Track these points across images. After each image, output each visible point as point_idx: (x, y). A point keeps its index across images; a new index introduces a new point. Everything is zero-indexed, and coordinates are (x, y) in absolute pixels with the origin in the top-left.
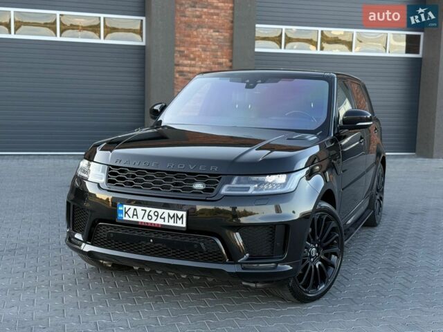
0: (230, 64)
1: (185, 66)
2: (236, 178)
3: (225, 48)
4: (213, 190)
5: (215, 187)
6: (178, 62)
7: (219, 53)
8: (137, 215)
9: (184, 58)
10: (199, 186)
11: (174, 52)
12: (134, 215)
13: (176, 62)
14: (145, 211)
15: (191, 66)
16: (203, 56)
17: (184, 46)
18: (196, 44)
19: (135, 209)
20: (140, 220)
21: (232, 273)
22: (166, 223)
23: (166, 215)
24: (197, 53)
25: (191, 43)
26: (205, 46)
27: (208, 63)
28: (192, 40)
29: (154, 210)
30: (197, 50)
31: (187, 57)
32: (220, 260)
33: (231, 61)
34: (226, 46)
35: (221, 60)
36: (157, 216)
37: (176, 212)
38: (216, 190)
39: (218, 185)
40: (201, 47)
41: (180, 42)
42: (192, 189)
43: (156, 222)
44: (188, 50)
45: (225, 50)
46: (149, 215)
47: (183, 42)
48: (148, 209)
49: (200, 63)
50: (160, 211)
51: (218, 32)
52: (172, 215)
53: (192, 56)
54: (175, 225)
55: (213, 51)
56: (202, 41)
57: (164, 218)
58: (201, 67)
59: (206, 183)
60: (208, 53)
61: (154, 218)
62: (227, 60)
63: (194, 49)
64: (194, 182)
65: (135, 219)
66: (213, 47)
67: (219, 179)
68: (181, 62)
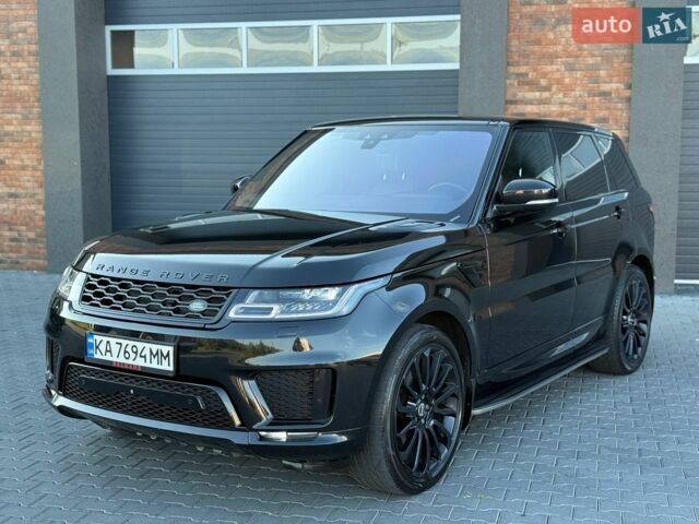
0: (627, 93)
1: (530, 102)
2: (255, 293)
3: (616, 60)
4: (217, 311)
5: (220, 307)
6: (515, 95)
7: (603, 73)
8: (110, 351)
9: (527, 87)
10: (197, 306)
11: (508, 76)
12: (107, 351)
13: (509, 97)
14: (121, 344)
15: (541, 102)
16: (567, 80)
17: (527, 64)
18: (552, 58)
19: (108, 342)
20: (114, 359)
21: (244, 446)
22: (148, 365)
23: (147, 352)
24: (555, 76)
25: (544, 56)
26: (571, 60)
27: (578, 93)
28: (545, 50)
29: (132, 343)
30: (555, 68)
31: (534, 85)
32: (227, 424)
33: (629, 87)
34: (617, 56)
35: (606, 87)
36: (136, 353)
37: (159, 347)
38: (221, 312)
39: (226, 304)
40: (563, 63)
41: (519, 56)
42: (188, 310)
43: (135, 363)
44: (535, 70)
45: (616, 65)
46: (125, 352)
47: (526, 56)
48: (124, 342)
49: (561, 95)
50: (140, 345)
52: (154, 353)
53: (543, 82)
54: (159, 367)
55: (589, 68)
56: (565, 50)
57: (145, 357)
58: (562, 104)
59: (209, 301)
60: (579, 74)
61: (133, 356)
62: (622, 86)
63: (549, 68)
64: (191, 299)
65: (108, 357)
66: (590, 61)
67: (228, 295)
68: (520, 95)
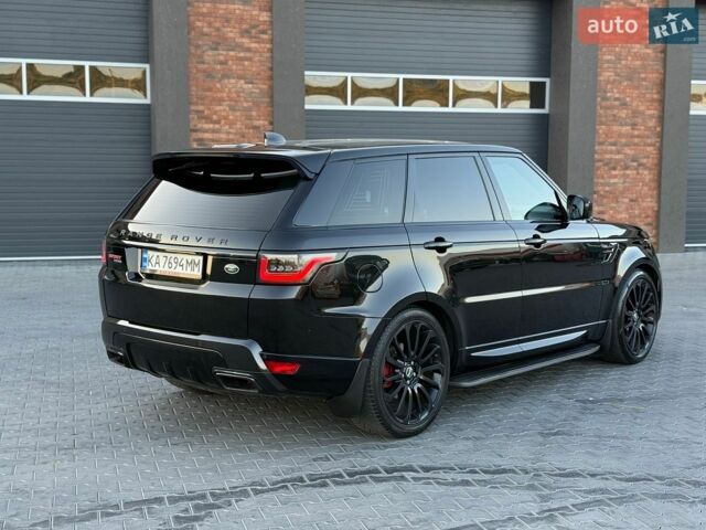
0: (270, 128)
1: (206, 131)
3: (262, 105)
6: (196, 126)
9: (204, 121)
11: (189, 112)
13: (192, 127)
15: (214, 131)
16: (231, 117)
17: (202, 104)
18: (220, 101)
24: (223, 114)
25: (214, 99)
26: (233, 103)
28: (215, 95)
30: (223, 109)
31: (208, 119)
33: (271, 123)
34: (262, 102)
40: (228, 105)
41: (198, 98)
44: (209, 109)
45: (262, 109)
47: (202, 99)
51: (252, 83)
53: (215, 117)
55: (245, 109)
56: (228, 96)
62: (266, 123)
63: (218, 108)
66: (245, 105)
68: (199, 126)
